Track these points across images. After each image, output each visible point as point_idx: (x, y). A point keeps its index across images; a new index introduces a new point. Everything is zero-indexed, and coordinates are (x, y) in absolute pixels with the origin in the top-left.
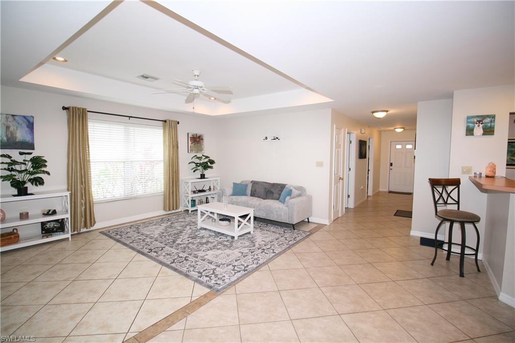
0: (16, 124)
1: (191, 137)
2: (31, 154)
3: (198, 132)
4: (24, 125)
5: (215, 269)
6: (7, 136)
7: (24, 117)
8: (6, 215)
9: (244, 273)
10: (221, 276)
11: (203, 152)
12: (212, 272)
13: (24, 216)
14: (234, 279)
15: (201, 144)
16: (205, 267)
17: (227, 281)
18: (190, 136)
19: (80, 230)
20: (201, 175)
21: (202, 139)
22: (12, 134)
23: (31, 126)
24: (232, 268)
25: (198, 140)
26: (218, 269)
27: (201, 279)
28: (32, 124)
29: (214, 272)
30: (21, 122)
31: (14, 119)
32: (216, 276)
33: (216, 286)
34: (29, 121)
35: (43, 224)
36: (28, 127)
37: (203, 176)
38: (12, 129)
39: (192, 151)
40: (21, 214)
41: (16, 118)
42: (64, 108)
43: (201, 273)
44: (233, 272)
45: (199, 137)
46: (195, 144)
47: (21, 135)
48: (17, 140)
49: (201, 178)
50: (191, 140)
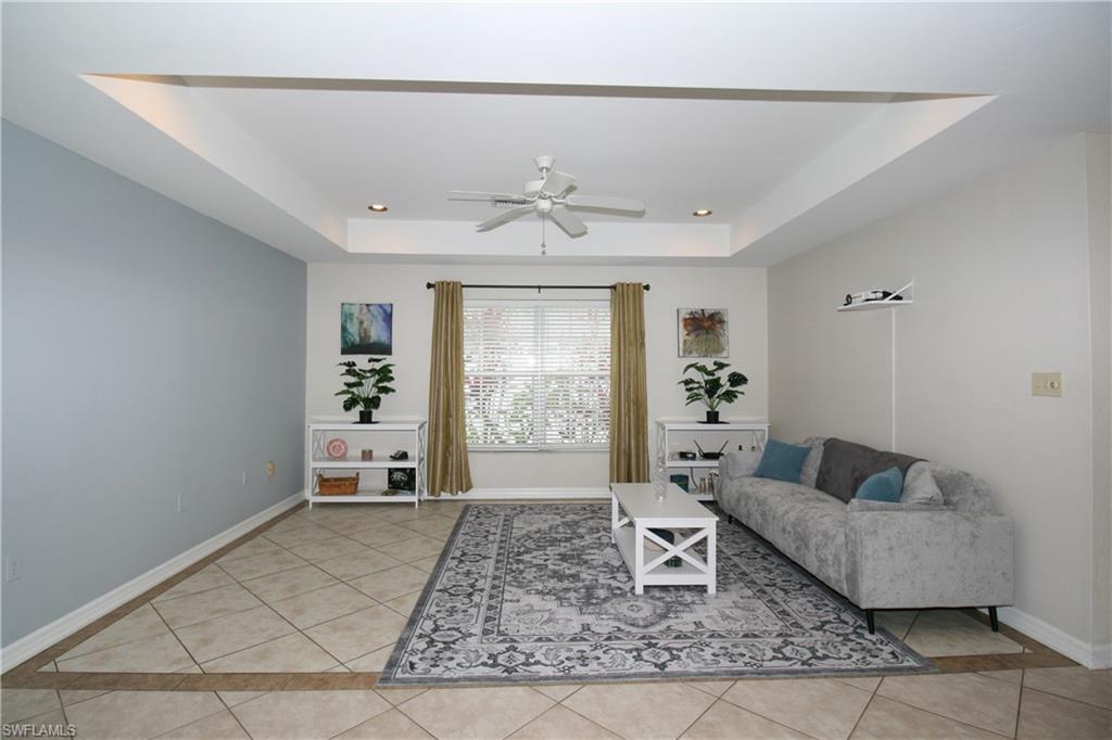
0: (371, 317)
1: (685, 320)
2: (379, 360)
3: (709, 305)
4: (380, 318)
5: (470, 636)
6: (360, 334)
7: (381, 306)
8: (350, 450)
10: (449, 656)
11: (725, 354)
13: (367, 455)
15: (717, 336)
18: (682, 316)
19: (439, 495)
20: (708, 412)
21: (722, 322)
22: (365, 330)
23: (388, 318)
25: (706, 324)
28: (390, 315)
29: (454, 641)
30: (376, 313)
31: (369, 311)
32: (442, 650)
34: (385, 312)
35: (391, 471)
36: (384, 320)
37: (713, 417)
38: (365, 325)
39: (690, 353)
40: (363, 452)
41: (371, 308)
42: (429, 286)
45: (712, 316)
46: (697, 336)
47: (376, 333)
48: (371, 341)
49: (709, 422)
50: (685, 326)
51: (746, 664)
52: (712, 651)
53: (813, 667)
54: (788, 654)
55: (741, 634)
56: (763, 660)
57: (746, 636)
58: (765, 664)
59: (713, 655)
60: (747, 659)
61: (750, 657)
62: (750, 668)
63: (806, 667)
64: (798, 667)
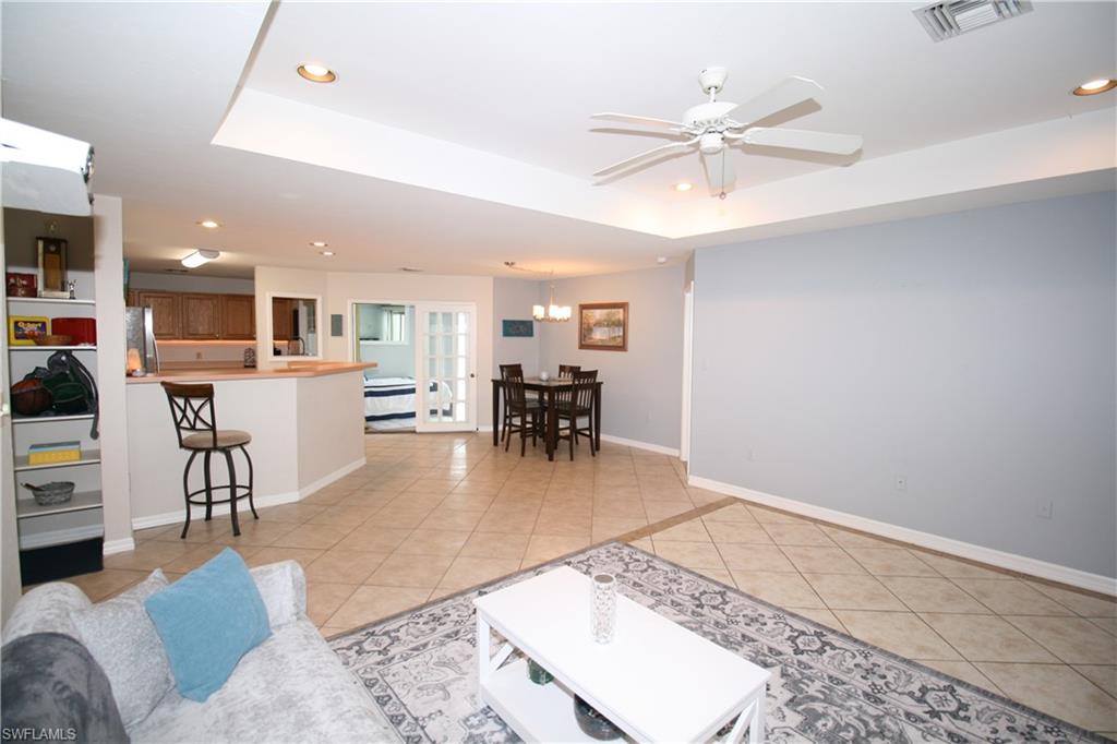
5: (624, 571)
9: (572, 560)
10: (613, 558)
12: (631, 567)
14: (593, 552)
16: (647, 578)
17: (602, 550)
24: (591, 570)
26: (620, 571)
27: (646, 558)
29: (627, 564)
32: (621, 559)
33: (620, 546)
43: (650, 567)
44: (591, 562)
51: (421, 616)
52: (452, 617)
53: (364, 633)
54: (385, 638)
55: (430, 646)
56: (407, 624)
57: (425, 645)
58: (406, 622)
59: (449, 615)
60: (421, 620)
61: (418, 623)
62: (417, 613)
63: (371, 631)
64: (377, 629)
